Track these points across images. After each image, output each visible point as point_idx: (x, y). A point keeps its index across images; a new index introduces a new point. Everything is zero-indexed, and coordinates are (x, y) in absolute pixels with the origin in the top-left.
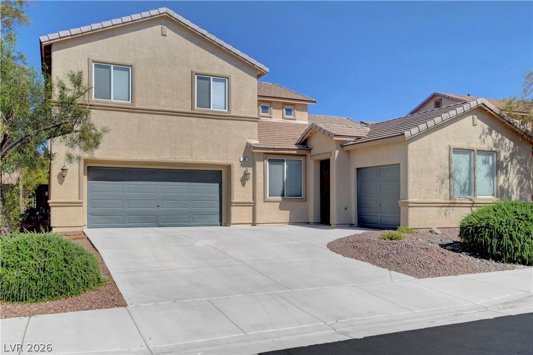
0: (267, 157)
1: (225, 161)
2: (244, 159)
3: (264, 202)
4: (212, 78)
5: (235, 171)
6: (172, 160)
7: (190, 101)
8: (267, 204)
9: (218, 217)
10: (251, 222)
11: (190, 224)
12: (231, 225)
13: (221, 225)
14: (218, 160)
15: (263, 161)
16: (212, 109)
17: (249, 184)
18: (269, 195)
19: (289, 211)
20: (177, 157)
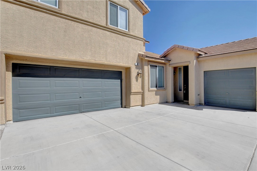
0: (150, 64)
1: (126, 65)
2: (138, 64)
3: (149, 91)
4: (119, 6)
5: (133, 71)
6: (93, 61)
7: (105, 18)
8: (150, 93)
9: (119, 102)
10: (141, 104)
11: (103, 108)
12: (131, 108)
13: (122, 107)
14: (123, 63)
15: (148, 66)
16: (119, 28)
17: (140, 80)
18: (151, 87)
19: (159, 96)
20: (97, 59)
